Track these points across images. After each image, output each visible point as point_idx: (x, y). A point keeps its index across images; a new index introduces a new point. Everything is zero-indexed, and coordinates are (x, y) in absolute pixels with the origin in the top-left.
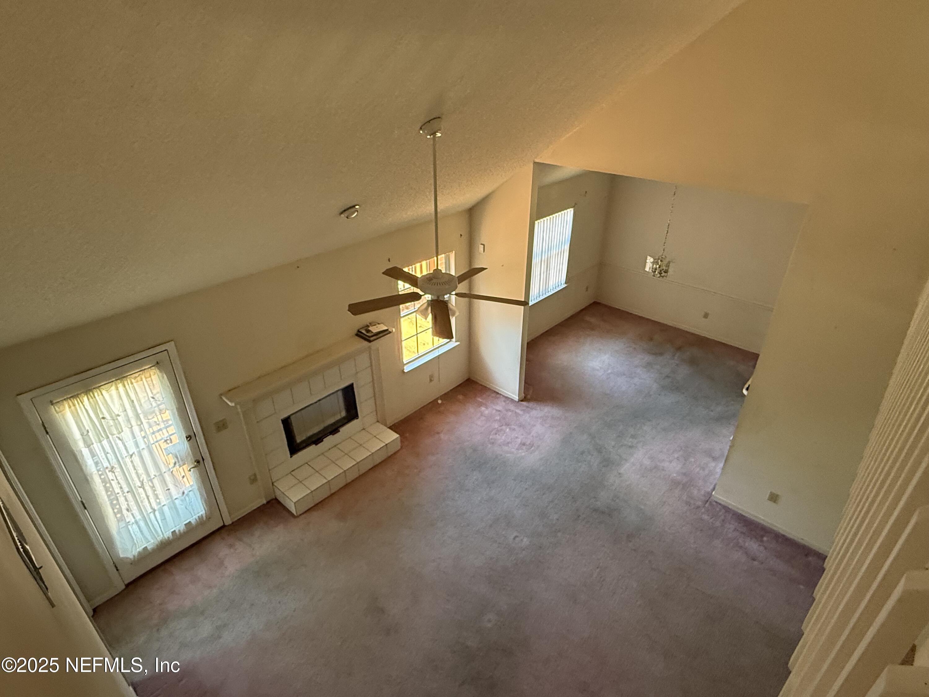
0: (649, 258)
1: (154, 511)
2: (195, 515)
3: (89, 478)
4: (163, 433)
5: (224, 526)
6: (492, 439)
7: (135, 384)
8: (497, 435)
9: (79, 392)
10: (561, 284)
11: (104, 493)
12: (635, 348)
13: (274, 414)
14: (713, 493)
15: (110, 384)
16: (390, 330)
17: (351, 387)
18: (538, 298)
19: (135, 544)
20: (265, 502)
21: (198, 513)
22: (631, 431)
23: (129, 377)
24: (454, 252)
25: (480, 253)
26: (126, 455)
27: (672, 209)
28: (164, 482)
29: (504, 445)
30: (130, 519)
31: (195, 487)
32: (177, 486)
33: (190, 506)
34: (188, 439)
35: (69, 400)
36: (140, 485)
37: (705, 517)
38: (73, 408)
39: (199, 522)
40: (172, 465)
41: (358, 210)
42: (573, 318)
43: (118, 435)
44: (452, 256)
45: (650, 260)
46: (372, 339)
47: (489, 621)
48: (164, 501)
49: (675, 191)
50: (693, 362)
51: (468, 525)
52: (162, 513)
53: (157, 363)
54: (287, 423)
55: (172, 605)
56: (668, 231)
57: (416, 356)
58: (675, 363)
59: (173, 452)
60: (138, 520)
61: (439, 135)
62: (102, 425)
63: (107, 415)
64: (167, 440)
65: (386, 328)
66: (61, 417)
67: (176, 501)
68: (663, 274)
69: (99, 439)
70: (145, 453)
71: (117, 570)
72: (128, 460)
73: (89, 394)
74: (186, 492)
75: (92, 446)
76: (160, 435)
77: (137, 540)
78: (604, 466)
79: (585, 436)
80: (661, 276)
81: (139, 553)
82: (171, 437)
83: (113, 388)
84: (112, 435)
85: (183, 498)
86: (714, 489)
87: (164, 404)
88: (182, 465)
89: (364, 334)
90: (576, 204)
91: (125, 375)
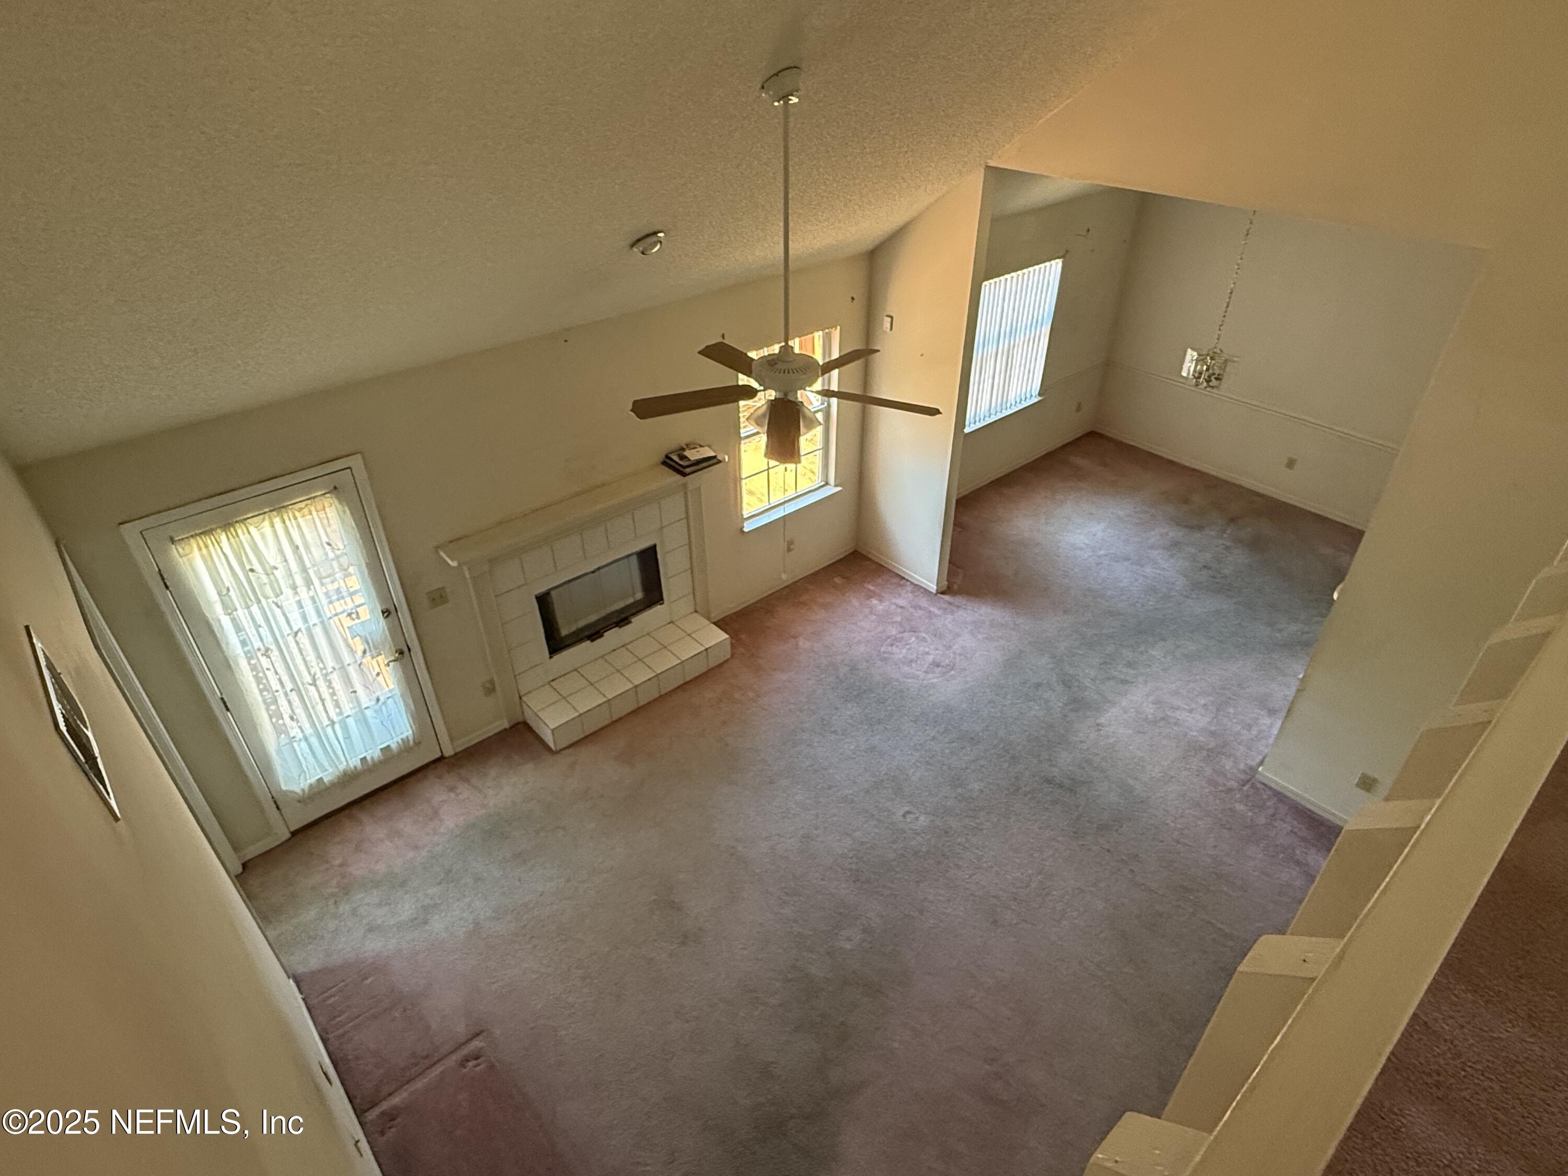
0: (1189, 351)
1: (333, 723)
2: (397, 736)
3: (231, 663)
4: (345, 602)
5: (441, 759)
6: (884, 652)
7: (300, 520)
8: (894, 647)
9: (214, 526)
10: (1031, 396)
11: (254, 685)
12: (1153, 515)
13: (523, 585)
14: (1260, 769)
15: (262, 517)
16: (719, 457)
17: (652, 550)
18: (987, 419)
19: (304, 772)
20: (506, 725)
21: (402, 734)
22: (1128, 654)
23: (290, 507)
24: (838, 328)
25: (885, 332)
26: (289, 632)
27: (1240, 261)
28: (347, 681)
29: (904, 663)
30: (295, 732)
31: (397, 692)
32: (367, 688)
33: (389, 722)
34: (386, 615)
35: (198, 538)
36: (311, 682)
37: (1240, 807)
38: (204, 551)
39: (403, 748)
40: (360, 653)
41: (662, 240)
42: (1050, 456)
43: (275, 600)
44: (836, 334)
45: (1191, 355)
46: (688, 470)
47: (849, 939)
48: (347, 709)
49: (1247, 227)
50: (1256, 545)
51: (830, 788)
52: (345, 728)
53: (335, 488)
54: (544, 601)
55: (358, 869)
56: (1228, 303)
57: (765, 505)
58: (1223, 544)
59: (362, 633)
60: (308, 736)
61: (794, 100)
62: (250, 582)
63: (257, 566)
64: (352, 613)
65: (713, 454)
66: (187, 564)
67: (367, 712)
68: (1214, 382)
69: (246, 603)
70: (318, 632)
71: (278, 808)
72: (290, 639)
73: (229, 530)
74: (382, 699)
75: (234, 613)
76: (341, 604)
77: (307, 767)
78: (1073, 710)
79: (1045, 660)
80: (1210, 386)
81: (311, 785)
82: (358, 609)
83: (266, 523)
84: (267, 598)
85: (377, 707)
86: (1261, 763)
87: (346, 557)
88: (375, 655)
89: (677, 463)
90: (1067, 251)
91: (285, 504)
